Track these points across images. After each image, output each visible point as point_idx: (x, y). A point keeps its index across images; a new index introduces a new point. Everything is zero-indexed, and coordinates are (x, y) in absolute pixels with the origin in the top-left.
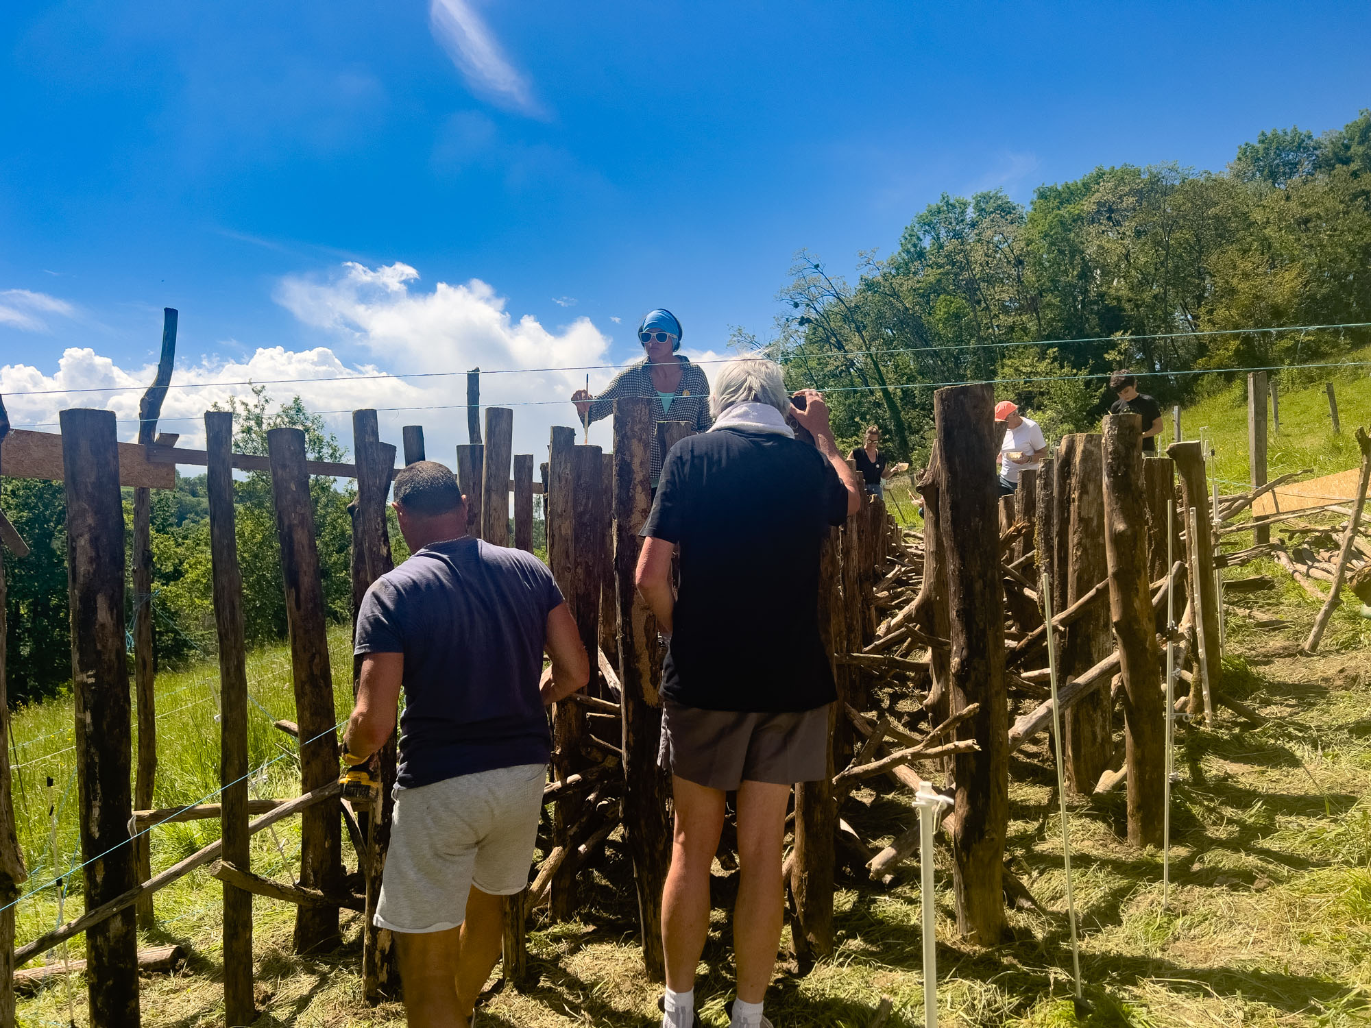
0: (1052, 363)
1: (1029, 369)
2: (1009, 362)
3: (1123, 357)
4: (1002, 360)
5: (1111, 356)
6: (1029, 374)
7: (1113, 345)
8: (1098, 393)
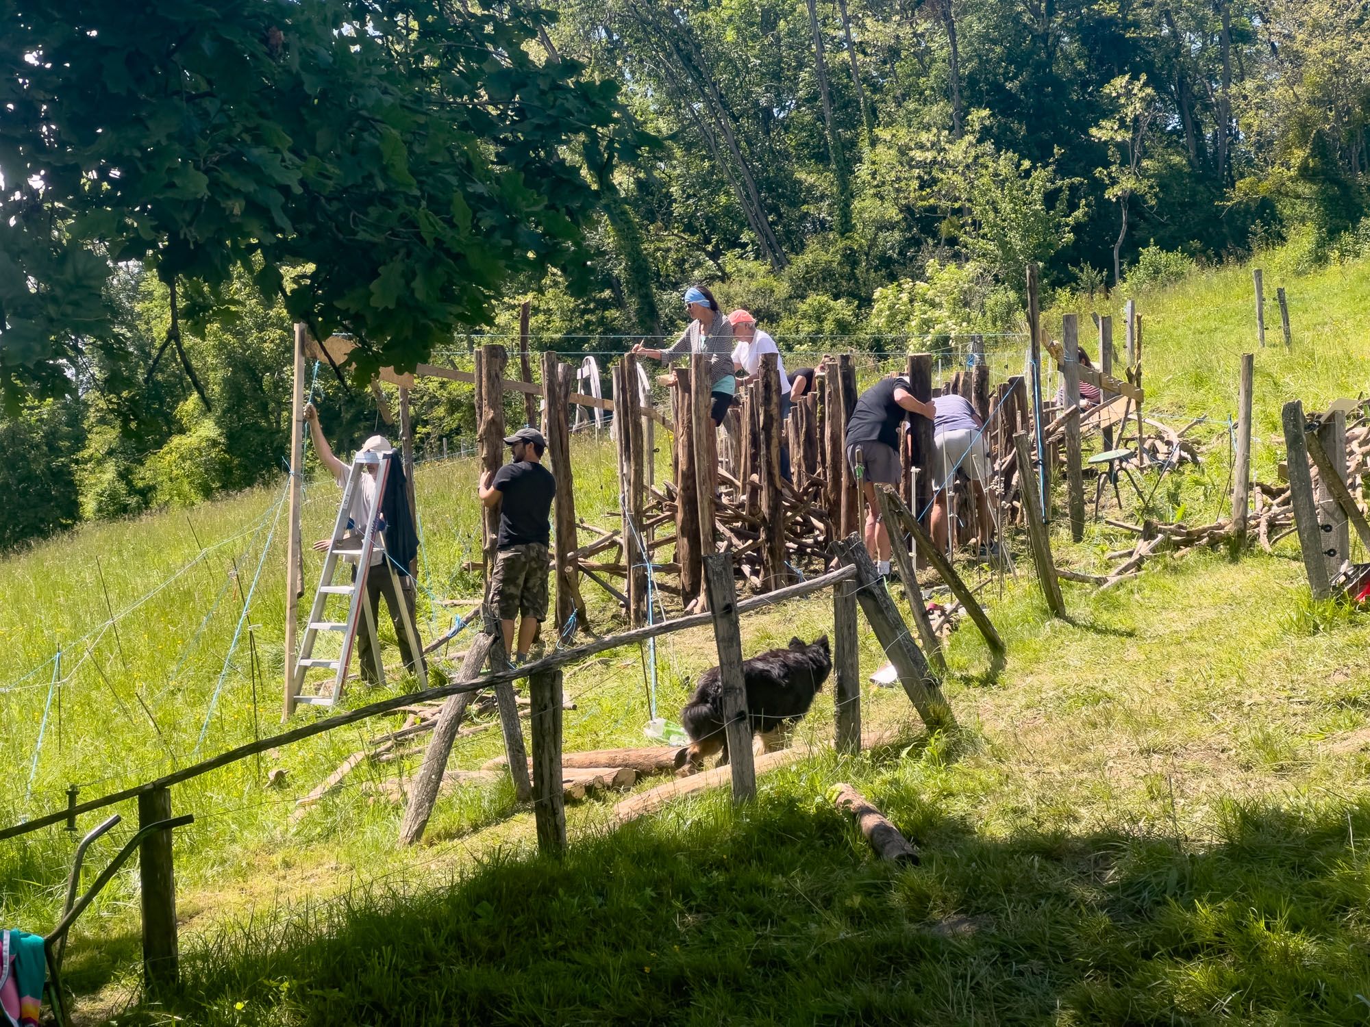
0: (980, 141)
1: (929, 156)
2: (885, 134)
3: (1128, 136)
4: (871, 128)
5: (1104, 132)
6: (927, 166)
7: (1109, 109)
8: (1070, 220)
